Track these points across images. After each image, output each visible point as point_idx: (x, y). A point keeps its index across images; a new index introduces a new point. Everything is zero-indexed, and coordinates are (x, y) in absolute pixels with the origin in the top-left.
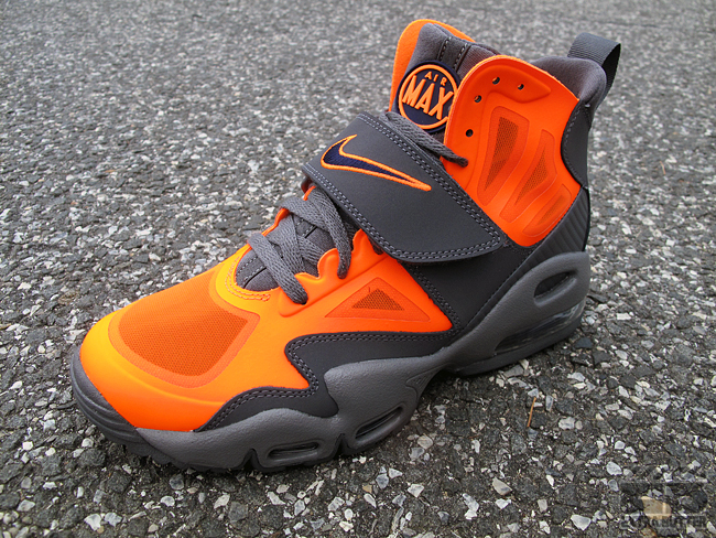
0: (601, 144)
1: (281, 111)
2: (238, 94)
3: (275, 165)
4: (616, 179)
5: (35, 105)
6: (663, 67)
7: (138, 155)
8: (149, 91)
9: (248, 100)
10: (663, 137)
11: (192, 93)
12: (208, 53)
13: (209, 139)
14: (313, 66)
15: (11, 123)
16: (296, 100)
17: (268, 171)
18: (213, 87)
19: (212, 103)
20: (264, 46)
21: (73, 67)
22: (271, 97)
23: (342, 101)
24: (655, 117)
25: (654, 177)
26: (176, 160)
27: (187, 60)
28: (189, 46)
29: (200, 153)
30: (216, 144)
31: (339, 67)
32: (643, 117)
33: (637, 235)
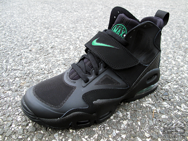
1: (78, 32)
2: (66, 28)
3: (77, 47)
4: (169, 49)
5: (12, 32)
7: (40, 45)
8: (42, 28)
9: (69, 30)
10: (180, 38)
11: (54, 28)
12: (57, 18)
14: (85, 20)
15: (5, 37)
16: (81, 29)
17: (75, 48)
18: (59, 26)
19: (59, 30)
20: (72, 15)
21: (21, 22)
22: (75, 29)
23: (94, 30)
24: (178, 32)
25: (179, 48)
26: (50, 46)
27: (52, 19)
28: (52, 16)
29: (57, 44)
30: (61, 41)
31: (92, 21)
32: (174, 33)
33: (176, 64)
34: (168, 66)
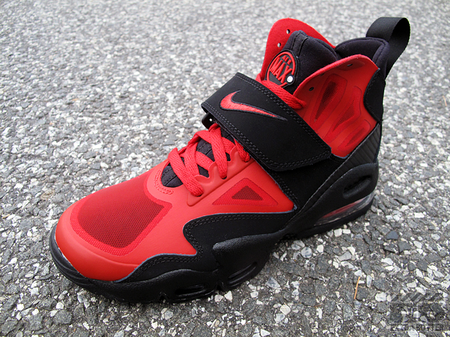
0: (403, 82)
1: (189, 55)
2: (160, 42)
3: (185, 96)
4: (413, 109)
5: (27, 50)
6: (444, 24)
7: (94, 88)
8: (102, 39)
9: (167, 47)
10: (445, 77)
11: (130, 42)
12: (140, 12)
13: (141, 76)
14: (209, 21)
15: (11, 63)
16: (198, 47)
17: (180, 100)
18: (144, 37)
19: (143, 49)
20: (177, 7)
21: (52, 22)
22: (182, 45)
23: (229, 48)
24: (439, 62)
25: (439, 108)
26: (119, 91)
27: (127, 17)
28: (128, 7)
29: (135, 87)
30: (146, 80)
31: (227, 23)
32: (431, 62)
33: (428, 153)
34: (406, 157)
